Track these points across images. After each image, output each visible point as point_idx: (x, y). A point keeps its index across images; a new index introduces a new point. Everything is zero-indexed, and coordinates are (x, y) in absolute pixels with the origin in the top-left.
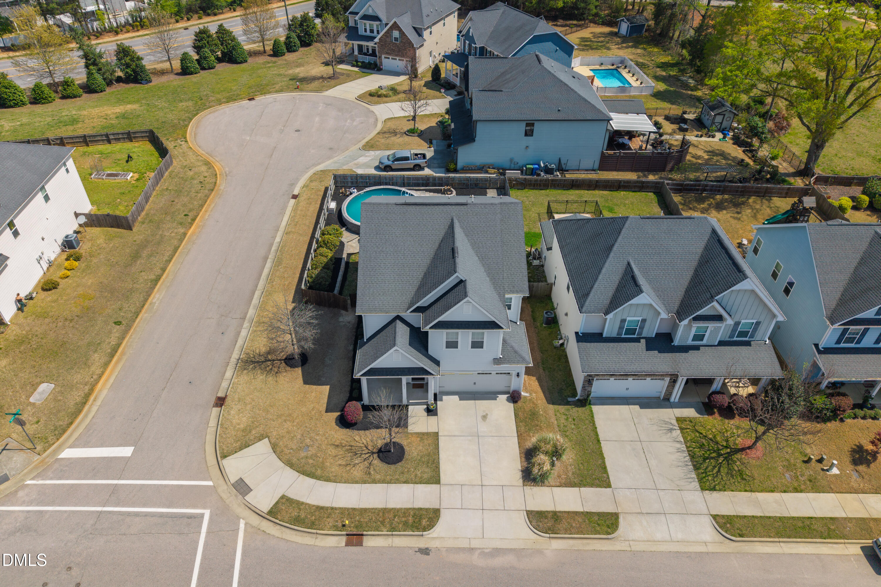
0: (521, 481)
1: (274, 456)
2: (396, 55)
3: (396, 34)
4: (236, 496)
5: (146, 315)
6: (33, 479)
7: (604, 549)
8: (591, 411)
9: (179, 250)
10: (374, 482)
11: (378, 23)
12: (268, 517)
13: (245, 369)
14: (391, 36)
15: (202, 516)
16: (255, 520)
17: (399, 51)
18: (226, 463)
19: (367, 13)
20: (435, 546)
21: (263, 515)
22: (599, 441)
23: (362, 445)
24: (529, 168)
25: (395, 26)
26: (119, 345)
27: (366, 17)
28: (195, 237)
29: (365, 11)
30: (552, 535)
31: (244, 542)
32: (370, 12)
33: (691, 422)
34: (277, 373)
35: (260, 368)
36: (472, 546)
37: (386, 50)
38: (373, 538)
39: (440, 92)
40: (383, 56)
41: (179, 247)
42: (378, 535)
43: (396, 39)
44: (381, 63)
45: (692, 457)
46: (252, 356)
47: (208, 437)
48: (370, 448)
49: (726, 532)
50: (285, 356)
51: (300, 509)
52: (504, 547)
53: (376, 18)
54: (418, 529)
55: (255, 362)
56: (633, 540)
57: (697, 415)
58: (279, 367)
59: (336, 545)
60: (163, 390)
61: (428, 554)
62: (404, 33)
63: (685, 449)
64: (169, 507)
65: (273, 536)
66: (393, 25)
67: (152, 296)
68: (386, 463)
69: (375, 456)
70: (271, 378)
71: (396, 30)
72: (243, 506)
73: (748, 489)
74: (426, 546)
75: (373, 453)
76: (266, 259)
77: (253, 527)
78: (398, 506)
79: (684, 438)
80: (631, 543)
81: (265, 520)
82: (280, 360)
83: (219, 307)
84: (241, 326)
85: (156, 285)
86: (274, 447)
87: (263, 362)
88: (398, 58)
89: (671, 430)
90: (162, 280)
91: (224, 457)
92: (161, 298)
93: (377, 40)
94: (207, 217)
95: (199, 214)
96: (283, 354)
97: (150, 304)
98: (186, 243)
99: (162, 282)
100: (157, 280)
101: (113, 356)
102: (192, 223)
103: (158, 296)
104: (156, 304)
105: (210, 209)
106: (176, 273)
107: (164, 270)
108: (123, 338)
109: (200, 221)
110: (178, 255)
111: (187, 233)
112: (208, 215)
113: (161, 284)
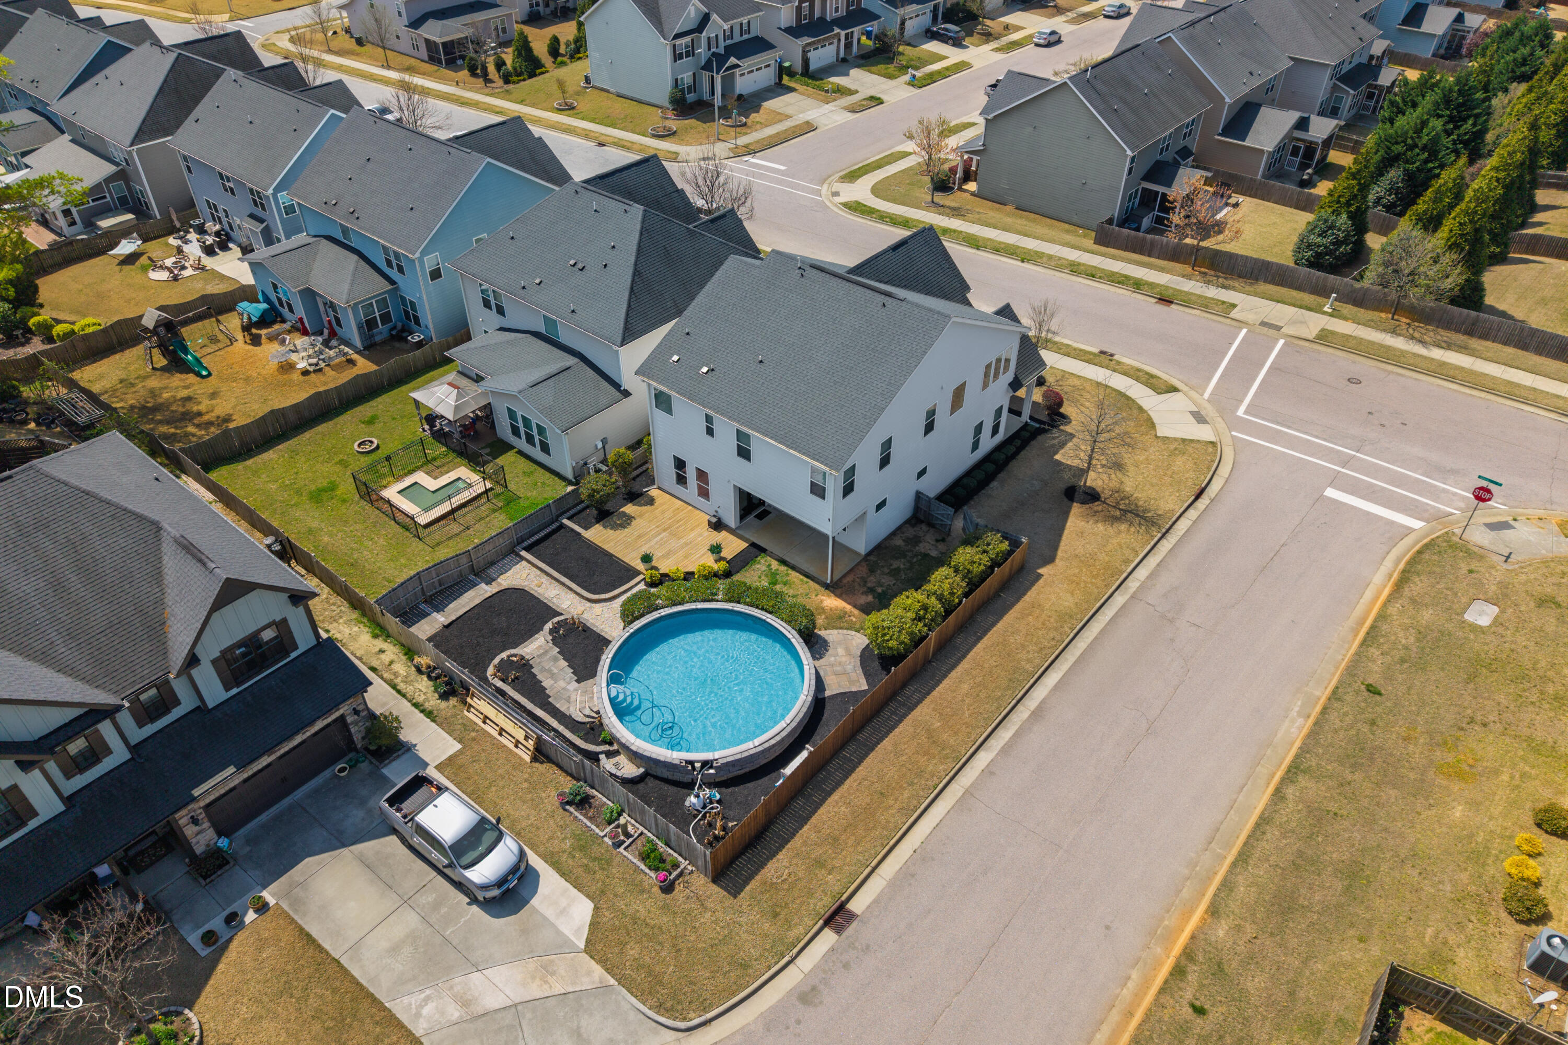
1: (1155, 421)
4: (1207, 415)
5: (1318, 693)
6: (1452, 514)
9: (1235, 851)
12: (1177, 390)
13: (1159, 515)
15: (1246, 412)
18: (1212, 439)
21: (1182, 393)
26: (1363, 646)
28: (1185, 893)
34: (1116, 492)
35: (1136, 505)
41: (1234, 865)
46: (1143, 528)
47: (1225, 473)
50: (1096, 503)
55: (1142, 517)
58: (1111, 496)
59: (1124, 357)
64: (1281, 431)
67: (1305, 731)
70: (1128, 489)
72: (1201, 406)
77: (1195, 391)
81: (1181, 390)
82: (1104, 502)
83: (1172, 640)
84: (1143, 587)
85: (1297, 756)
86: (1153, 427)
87: (1130, 512)
90: (1284, 766)
91: (1212, 442)
92: (1287, 723)
94: (1135, 975)
95: (1157, 999)
96: (1096, 508)
97: (1309, 717)
98: (1210, 879)
99: (1281, 763)
100: (1296, 768)
101: (1373, 627)
102: (1188, 954)
103: (1293, 730)
104: (1298, 712)
105: (1115, 1016)
106: (1249, 778)
107: (1278, 795)
108: (1357, 654)
109: (1159, 964)
110: (1238, 838)
111: (1206, 912)
112: (1130, 984)
113: (1284, 759)
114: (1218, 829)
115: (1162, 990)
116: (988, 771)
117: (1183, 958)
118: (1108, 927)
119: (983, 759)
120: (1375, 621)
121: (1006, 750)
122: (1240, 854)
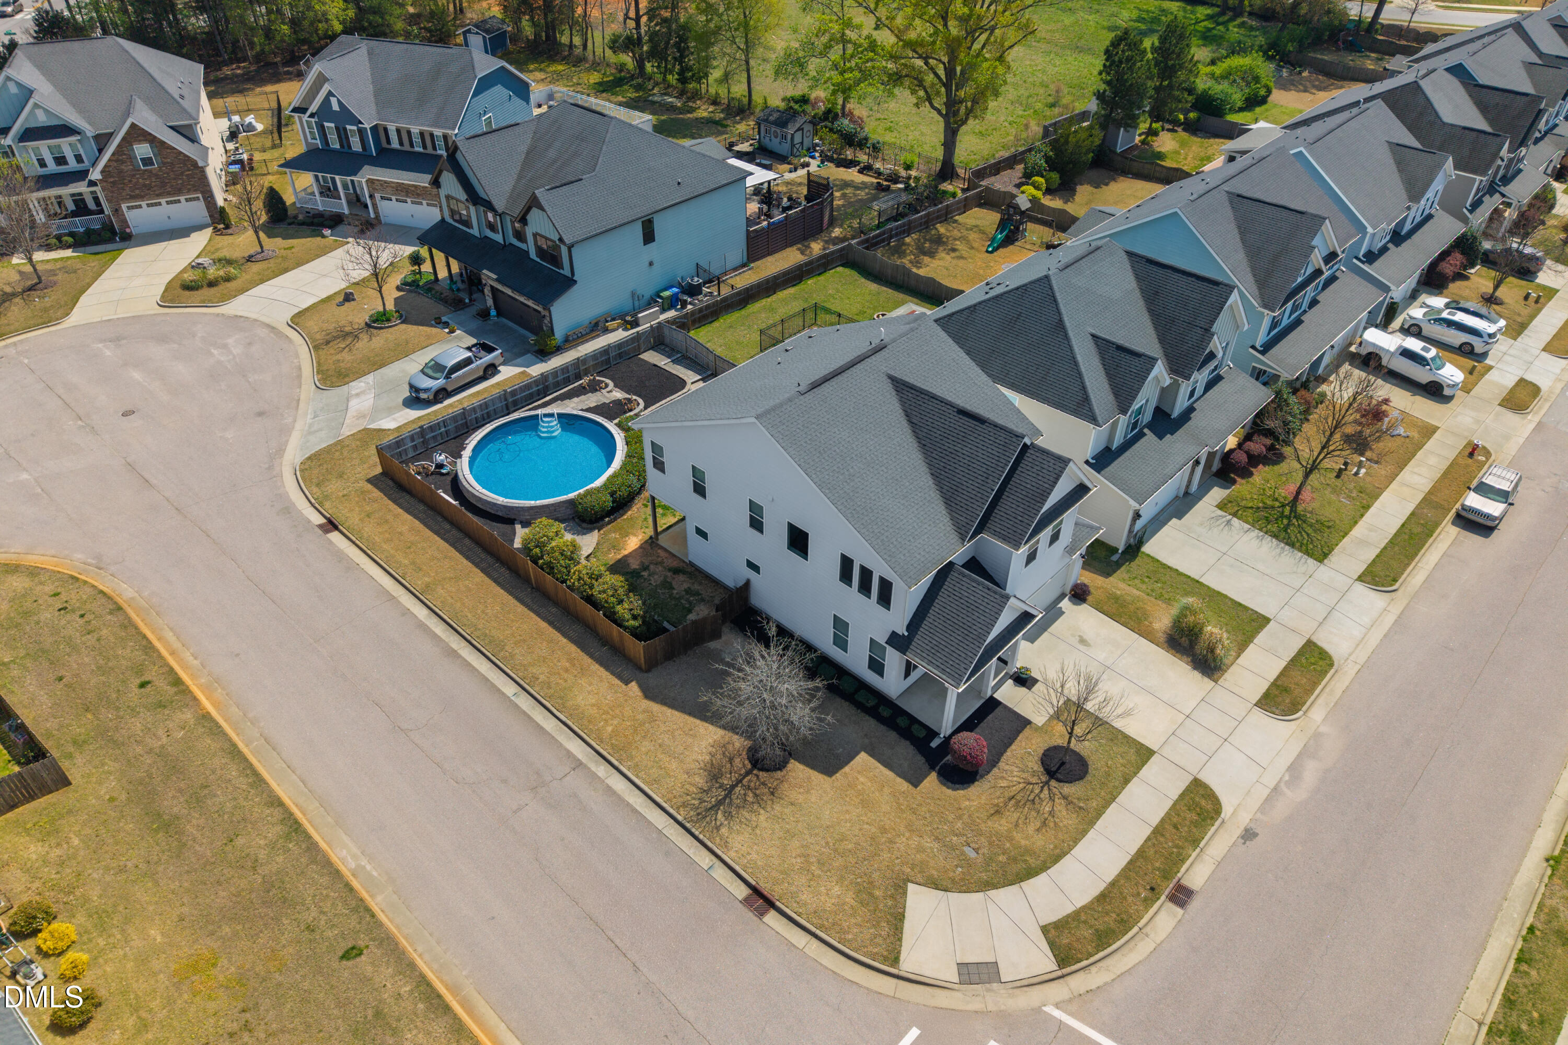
0: (1206, 679)
1: (954, 896)
2: (159, 196)
3: (142, 150)
4: (988, 990)
5: (379, 898)
7: (1347, 683)
8: (1148, 556)
10: (1099, 814)
11: (73, 139)
12: (1065, 971)
14: (132, 158)
16: (1058, 991)
17: (163, 184)
18: (909, 963)
19: (33, 125)
20: (1248, 821)
21: (1059, 973)
22: (1198, 581)
23: (1021, 786)
24: (668, 297)
25: (137, 134)
26: (423, 981)
27: (30, 134)
28: (234, 709)
29: (27, 119)
30: (1304, 708)
31: (1093, 1027)
32: (42, 119)
33: (1230, 502)
34: (772, 794)
35: (738, 808)
36: (1272, 786)
37: (128, 191)
38: (1190, 872)
39: (323, 236)
40: (124, 206)
42: (1191, 865)
43: (147, 161)
44: (124, 222)
45: (1275, 536)
46: (696, 804)
47: (825, 962)
48: (1034, 780)
49: (1383, 586)
50: (746, 763)
51: (1085, 922)
52: (1292, 760)
53: (65, 130)
54: (1212, 818)
55: (717, 807)
56: (1350, 655)
57: (1228, 491)
58: (763, 784)
59: (1176, 920)
60: (636, 969)
61: (1255, 835)
62: (163, 143)
63: (1262, 534)
65: (1106, 984)
66: (128, 133)
67: (336, 860)
68: (1078, 780)
69: (1053, 783)
70: (776, 807)
71: (140, 142)
72: (1017, 991)
73: (1342, 534)
74: (1242, 828)
75: (1047, 783)
76: (454, 654)
77: (1070, 1000)
78: (1162, 814)
79: (1247, 522)
80: (1351, 658)
81: (1068, 978)
82: (748, 773)
83: (503, 781)
84: (595, 778)
85: (307, 838)
86: (935, 884)
87: (726, 797)
88: (163, 201)
89: (1229, 522)
90: (307, 824)
91: (896, 961)
92: (356, 850)
93: (95, 175)
94: (196, 663)
95: (168, 665)
96: (737, 761)
97: (353, 875)
98: (235, 730)
99: (312, 826)
100: (296, 829)
101: (447, 1009)
102: (185, 691)
103: (345, 851)
104: (364, 868)
105: (177, 645)
106: (310, 791)
107: (277, 803)
108: (412, 965)
109: (193, 677)
110: (259, 761)
111: (208, 713)
112: (191, 658)
113: (316, 830)
114: (274, 749)
115: (172, 670)
116: (406, 612)
117: (184, 688)
118: (237, 655)
119: (421, 613)
120: (456, 1017)
121: (422, 626)
122: (240, 753)
